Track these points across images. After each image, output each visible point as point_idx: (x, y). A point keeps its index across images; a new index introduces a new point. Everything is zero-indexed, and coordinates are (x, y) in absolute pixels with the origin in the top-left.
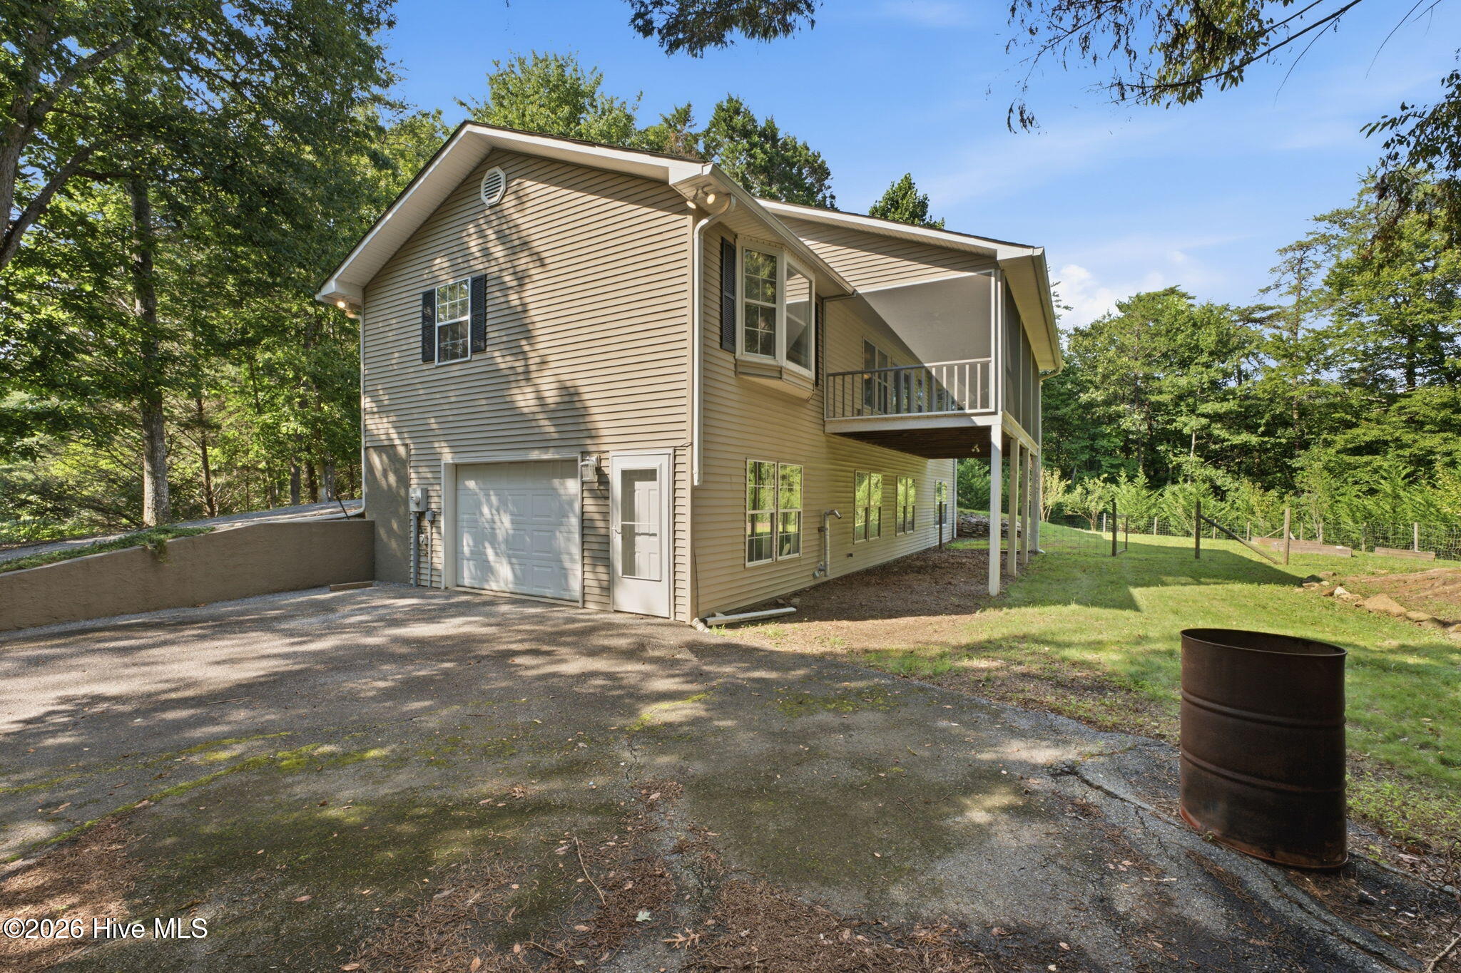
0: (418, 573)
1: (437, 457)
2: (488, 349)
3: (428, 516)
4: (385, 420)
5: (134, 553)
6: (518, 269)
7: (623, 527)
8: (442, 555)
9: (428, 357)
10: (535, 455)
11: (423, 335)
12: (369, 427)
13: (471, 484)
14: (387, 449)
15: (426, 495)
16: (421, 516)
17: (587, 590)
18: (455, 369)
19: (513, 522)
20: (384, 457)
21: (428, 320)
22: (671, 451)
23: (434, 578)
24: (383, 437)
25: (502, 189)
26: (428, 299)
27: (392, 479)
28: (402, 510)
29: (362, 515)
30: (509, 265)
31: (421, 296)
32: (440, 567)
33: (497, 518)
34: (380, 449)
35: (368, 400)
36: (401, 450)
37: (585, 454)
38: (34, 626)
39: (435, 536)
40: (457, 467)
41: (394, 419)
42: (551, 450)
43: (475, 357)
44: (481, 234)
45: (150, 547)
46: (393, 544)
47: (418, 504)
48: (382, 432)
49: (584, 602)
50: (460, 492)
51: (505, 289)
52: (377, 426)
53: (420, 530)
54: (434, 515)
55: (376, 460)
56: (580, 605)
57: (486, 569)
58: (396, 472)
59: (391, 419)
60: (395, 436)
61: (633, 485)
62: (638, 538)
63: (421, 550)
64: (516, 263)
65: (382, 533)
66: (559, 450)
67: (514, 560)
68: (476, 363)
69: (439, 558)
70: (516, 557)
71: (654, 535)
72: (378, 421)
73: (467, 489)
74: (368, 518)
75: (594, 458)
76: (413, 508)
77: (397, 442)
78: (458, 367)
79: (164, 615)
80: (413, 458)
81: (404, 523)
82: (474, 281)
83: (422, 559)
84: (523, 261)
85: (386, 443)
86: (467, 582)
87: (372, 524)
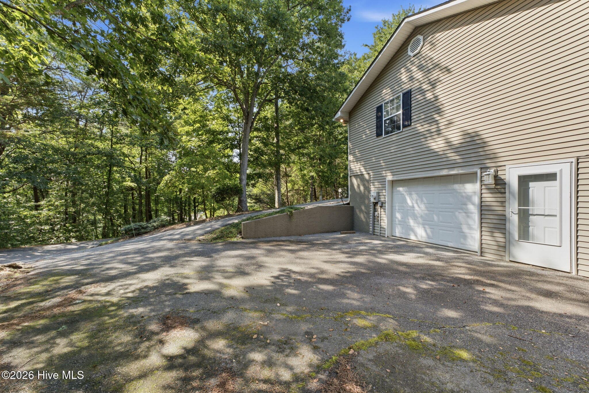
0: (374, 229)
1: (384, 178)
2: (412, 124)
3: (379, 204)
4: (359, 164)
5: (285, 215)
6: (432, 80)
7: (519, 209)
8: (386, 221)
9: (379, 134)
10: (445, 172)
11: (377, 125)
12: (352, 168)
13: (401, 189)
14: (360, 176)
15: (378, 194)
16: (375, 204)
17: (484, 246)
18: (394, 137)
19: (426, 208)
20: (358, 179)
21: (379, 118)
22: (574, 160)
23: (382, 232)
24: (358, 171)
25: (422, 43)
26: (379, 109)
27: (362, 188)
28: (366, 201)
29: (348, 204)
30: (426, 80)
31: (375, 109)
32: (385, 227)
33: (415, 205)
34: (356, 176)
35: (352, 157)
36: (367, 176)
37: (484, 168)
38: (262, 237)
39: (382, 213)
40: (393, 182)
41: (363, 163)
42: (456, 169)
43: (404, 130)
44: (408, 70)
45: (289, 213)
46: (362, 216)
47: (375, 199)
48: (357, 169)
49: (482, 252)
50: (394, 193)
51: (422, 92)
52: (356, 167)
53: (375, 210)
54: (382, 203)
55: (355, 181)
56: (479, 254)
57: (409, 229)
58: (364, 185)
59: (362, 163)
60: (363, 170)
61: (529, 185)
62: (531, 217)
63: (376, 219)
64: (430, 78)
65: (357, 211)
66: (464, 168)
67: (427, 227)
68: (406, 132)
69: (384, 222)
70: (428, 225)
71: (556, 216)
72: (356, 165)
73: (399, 191)
74: (351, 205)
75: (492, 171)
76: (372, 200)
77: (365, 173)
78: (396, 136)
79: (293, 238)
80: (371, 179)
81: (367, 207)
82: (404, 95)
83: (376, 223)
84: (435, 75)
85: (359, 173)
86: (398, 234)
87: (353, 207)
